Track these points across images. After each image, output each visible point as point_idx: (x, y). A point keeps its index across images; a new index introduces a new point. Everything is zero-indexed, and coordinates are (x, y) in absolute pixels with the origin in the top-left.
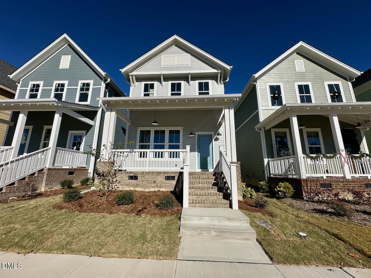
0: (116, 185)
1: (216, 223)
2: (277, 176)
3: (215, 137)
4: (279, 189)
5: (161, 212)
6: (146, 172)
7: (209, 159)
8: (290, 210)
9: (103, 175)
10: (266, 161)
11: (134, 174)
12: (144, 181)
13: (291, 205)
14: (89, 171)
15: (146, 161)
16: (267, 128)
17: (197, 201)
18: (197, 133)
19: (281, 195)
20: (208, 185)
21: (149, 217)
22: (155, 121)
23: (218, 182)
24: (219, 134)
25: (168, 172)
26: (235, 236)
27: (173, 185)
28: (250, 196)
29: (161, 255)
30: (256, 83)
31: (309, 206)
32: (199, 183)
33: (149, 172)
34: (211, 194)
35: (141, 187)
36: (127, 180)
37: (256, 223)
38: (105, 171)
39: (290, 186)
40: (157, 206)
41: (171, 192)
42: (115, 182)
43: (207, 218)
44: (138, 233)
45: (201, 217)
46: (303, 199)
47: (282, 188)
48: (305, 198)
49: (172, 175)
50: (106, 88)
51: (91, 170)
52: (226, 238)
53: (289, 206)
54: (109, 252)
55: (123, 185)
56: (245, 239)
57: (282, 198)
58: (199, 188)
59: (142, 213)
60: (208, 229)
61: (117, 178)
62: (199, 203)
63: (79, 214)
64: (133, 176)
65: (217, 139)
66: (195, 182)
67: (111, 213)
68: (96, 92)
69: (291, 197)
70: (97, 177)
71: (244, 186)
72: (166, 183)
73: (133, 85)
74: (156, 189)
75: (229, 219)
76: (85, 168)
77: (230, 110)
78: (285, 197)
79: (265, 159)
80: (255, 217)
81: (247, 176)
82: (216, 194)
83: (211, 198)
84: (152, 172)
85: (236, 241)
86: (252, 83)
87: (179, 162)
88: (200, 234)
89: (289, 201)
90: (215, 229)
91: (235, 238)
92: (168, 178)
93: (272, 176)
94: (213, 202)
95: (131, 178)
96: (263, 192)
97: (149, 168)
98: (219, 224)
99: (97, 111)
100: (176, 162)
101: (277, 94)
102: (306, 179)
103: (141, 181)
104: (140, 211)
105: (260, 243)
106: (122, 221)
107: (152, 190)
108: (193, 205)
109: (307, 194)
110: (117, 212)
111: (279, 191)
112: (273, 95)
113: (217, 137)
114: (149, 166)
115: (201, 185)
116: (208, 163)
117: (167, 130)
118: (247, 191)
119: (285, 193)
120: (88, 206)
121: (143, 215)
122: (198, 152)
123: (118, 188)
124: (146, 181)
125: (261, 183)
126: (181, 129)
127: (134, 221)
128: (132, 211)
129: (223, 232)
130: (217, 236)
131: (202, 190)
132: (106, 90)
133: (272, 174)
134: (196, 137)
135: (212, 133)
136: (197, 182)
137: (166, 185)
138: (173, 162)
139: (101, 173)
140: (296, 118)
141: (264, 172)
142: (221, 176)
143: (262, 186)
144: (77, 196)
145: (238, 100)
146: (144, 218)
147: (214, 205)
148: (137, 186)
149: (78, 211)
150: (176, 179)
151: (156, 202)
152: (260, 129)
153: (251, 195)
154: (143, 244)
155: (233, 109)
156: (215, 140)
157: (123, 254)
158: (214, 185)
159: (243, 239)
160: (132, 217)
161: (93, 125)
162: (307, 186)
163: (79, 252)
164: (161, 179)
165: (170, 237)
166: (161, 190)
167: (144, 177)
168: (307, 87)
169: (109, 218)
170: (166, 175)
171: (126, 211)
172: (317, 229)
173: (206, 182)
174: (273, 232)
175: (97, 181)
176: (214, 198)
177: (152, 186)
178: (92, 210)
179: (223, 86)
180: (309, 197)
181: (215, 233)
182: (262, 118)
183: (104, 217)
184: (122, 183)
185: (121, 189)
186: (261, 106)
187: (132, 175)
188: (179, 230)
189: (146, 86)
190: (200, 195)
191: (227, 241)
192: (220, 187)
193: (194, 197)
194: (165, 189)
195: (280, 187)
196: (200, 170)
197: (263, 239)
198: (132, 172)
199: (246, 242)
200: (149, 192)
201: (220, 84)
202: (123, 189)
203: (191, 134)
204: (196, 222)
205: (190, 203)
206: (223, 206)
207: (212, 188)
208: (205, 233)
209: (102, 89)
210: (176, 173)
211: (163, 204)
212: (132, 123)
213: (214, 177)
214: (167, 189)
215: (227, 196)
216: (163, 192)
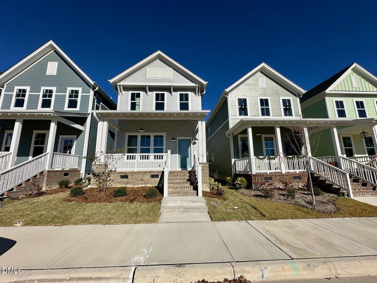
0: (110, 183)
1: (185, 204)
2: (241, 172)
3: (193, 142)
4: (237, 182)
5: (148, 200)
6: (135, 172)
7: (188, 160)
8: (240, 196)
9: (99, 176)
10: (233, 160)
11: (125, 174)
12: (133, 179)
13: (242, 194)
14: (81, 172)
15: (135, 163)
16: (235, 134)
17: (174, 192)
18: (178, 138)
19: (238, 187)
20: (183, 180)
21: (139, 204)
22: (142, 128)
23: (191, 178)
24: (196, 139)
25: (153, 172)
26: (195, 211)
27: (157, 182)
28: (216, 188)
29: (148, 221)
30: (228, 96)
31: (253, 193)
32: (177, 179)
33: (137, 172)
34: (184, 186)
35: (131, 184)
36: (119, 179)
37: (210, 203)
38: (100, 172)
39: (244, 180)
40: (145, 196)
41: (156, 187)
42: (109, 181)
43: (179, 201)
44: (132, 212)
45: (175, 201)
46: (252, 188)
47: (238, 182)
48: (253, 188)
49: (157, 174)
50: (95, 95)
51: (83, 171)
52: (189, 212)
53: (241, 193)
54: (116, 222)
55: (116, 183)
56: (201, 212)
57: (239, 189)
58: (177, 183)
59: (134, 201)
60: (179, 208)
61: (110, 178)
62: (175, 193)
63: (87, 204)
64: (124, 176)
65: (194, 143)
66: (174, 179)
67: (110, 202)
68: (85, 99)
69: (244, 188)
70: (94, 177)
71: (213, 181)
72: (152, 180)
73: (121, 94)
74: (144, 185)
75: (193, 202)
76: (77, 170)
77: (203, 122)
78: (241, 188)
79: (232, 159)
80: (212, 201)
81: (220, 173)
82: (188, 187)
83: (185, 190)
84: (140, 172)
85: (195, 213)
86: (224, 96)
87: (162, 162)
88: (173, 211)
89: (243, 190)
90: (183, 207)
91: (195, 212)
92: (153, 176)
93: (237, 172)
94: (185, 192)
95: (123, 177)
96: (229, 185)
97: (137, 169)
98: (187, 205)
99: (87, 118)
100: (160, 162)
101: (243, 106)
102: (255, 175)
103: (131, 179)
104: (132, 200)
105: (209, 214)
106: (120, 207)
107: (140, 186)
108: (171, 195)
109: (255, 185)
110: (115, 202)
111: (237, 184)
112: (240, 107)
113: (195, 141)
114: (137, 167)
115: (178, 181)
116: (187, 163)
117: (152, 135)
118: (214, 185)
119: (241, 185)
120: (91, 199)
121: (135, 203)
122: (179, 154)
123: (112, 185)
124: (135, 179)
125: (228, 178)
126: (164, 134)
127: (129, 206)
128: (126, 200)
129: (188, 208)
130: (184, 211)
131: (178, 185)
132: (94, 97)
133: (237, 171)
134: (177, 141)
135: (191, 138)
136: (175, 179)
137: (152, 181)
138: (157, 162)
139: (96, 174)
140: (251, 129)
141: (232, 169)
142: (194, 173)
143: (228, 181)
144: (81, 192)
145: (208, 114)
146: (135, 205)
147: (186, 194)
148: (128, 183)
149: (85, 202)
150: (159, 177)
151: (144, 194)
152: (229, 135)
153: (218, 187)
154: (137, 217)
155: (205, 121)
156: (193, 144)
157: (125, 222)
158: (188, 180)
159: (199, 212)
160: (127, 204)
161: (83, 130)
162: (255, 180)
163: (96, 223)
164: (147, 177)
165: (154, 213)
166: (148, 185)
167: (133, 176)
168: (267, 100)
169: (110, 206)
170: (152, 174)
171: (121, 201)
172: (247, 205)
173: (182, 179)
174: (218, 207)
175: (93, 180)
176: (187, 189)
177: (140, 183)
178: (95, 201)
179: (200, 97)
180: (256, 187)
181: (182, 210)
182: (231, 126)
183: (106, 205)
184: (115, 181)
185: (114, 186)
186: (230, 116)
187: (123, 174)
188: (160, 209)
189: (133, 95)
190: (177, 188)
191: (189, 213)
192: (192, 182)
193: (172, 189)
194: (151, 185)
195: (237, 181)
196: (180, 169)
197: (211, 211)
198: (123, 173)
199: (201, 213)
200: (137, 188)
201: (198, 95)
202: (116, 186)
203: (173, 139)
204: (171, 204)
205: (169, 194)
206: (192, 194)
207: (186, 183)
208: (176, 210)
209: (90, 96)
210: (159, 172)
211: (149, 194)
212: (121, 129)
213: (189, 175)
214: (152, 185)
215: (196, 188)
216: (149, 187)
